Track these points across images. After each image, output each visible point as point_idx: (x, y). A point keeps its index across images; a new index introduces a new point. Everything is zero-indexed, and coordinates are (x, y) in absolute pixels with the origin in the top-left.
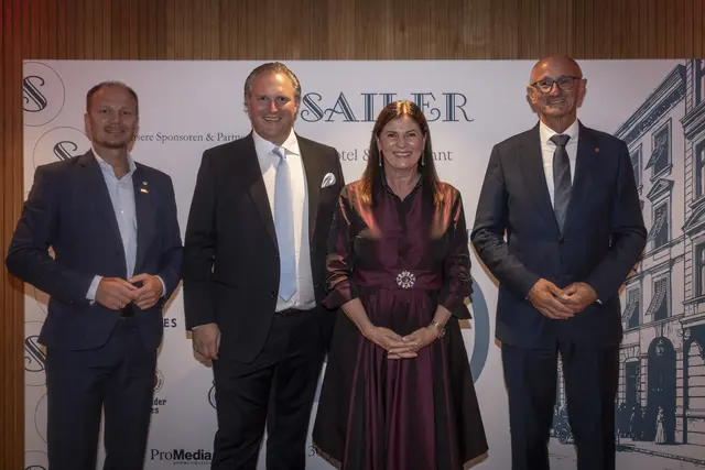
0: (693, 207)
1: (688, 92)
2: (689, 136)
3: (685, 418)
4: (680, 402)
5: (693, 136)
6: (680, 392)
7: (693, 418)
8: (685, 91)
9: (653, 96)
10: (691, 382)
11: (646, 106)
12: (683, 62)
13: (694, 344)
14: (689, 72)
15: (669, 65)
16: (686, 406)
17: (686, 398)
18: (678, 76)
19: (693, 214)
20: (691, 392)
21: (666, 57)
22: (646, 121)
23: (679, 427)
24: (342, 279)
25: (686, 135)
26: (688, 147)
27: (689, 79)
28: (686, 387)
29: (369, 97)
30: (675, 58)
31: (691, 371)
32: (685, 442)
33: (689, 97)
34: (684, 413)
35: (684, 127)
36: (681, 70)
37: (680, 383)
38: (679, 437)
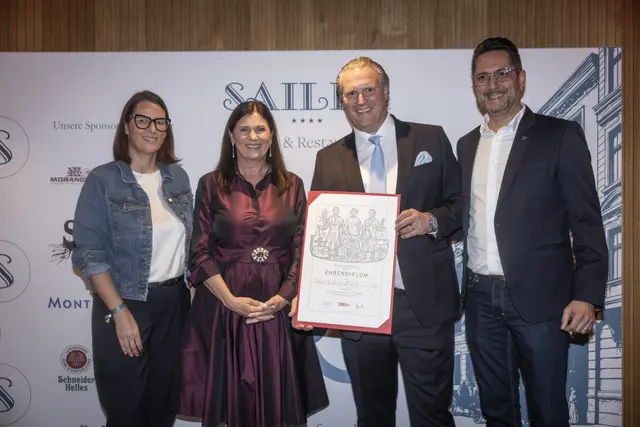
0: (606, 193)
1: (601, 80)
2: (602, 123)
3: (597, 399)
4: (592, 383)
5: (605, 123)
6: (592, 374)
7: (605, 399)
8: (598, 78)
9: (566, 84)
10: (603, 364)
11: (559, 93)
12: (596, 51)
13: (606, 326)
14: (601, 61)
15: (583, 53)
16: (598, 388)
17: (598, 379)
18: (591, 64)
19: (606, 200)
20: (603, 374)
21: (580, 46)
22: (560, 108)
23: (591, 407)
24: (205, 257)
25: (598, 122)
26: (601, 133)
27: (601, 68)
28: (598, 369)
29: (289, 86)
30: (589, 46)
31: (603, 354)
32: (597, 423)
33: (602, 86)
34: (596, 393)
35: (597, 114)
36: (595, 58)
37: (592, 365)
38: (591, 418)
